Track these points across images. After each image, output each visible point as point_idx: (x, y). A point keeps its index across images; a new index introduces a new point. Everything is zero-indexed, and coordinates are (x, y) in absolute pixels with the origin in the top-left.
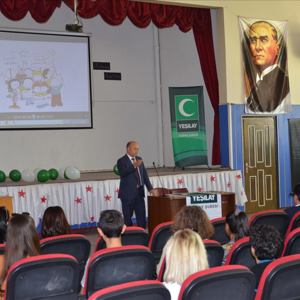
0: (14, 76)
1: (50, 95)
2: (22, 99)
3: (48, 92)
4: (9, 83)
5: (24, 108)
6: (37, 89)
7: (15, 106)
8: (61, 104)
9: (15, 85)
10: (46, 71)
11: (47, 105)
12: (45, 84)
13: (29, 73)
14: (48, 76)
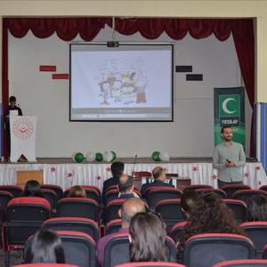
0: (106, 79)
1: (135, 94)
2: (111, 97)
3: (134, 91)
4: (101, 85)
5: (113, 104)
6: (125, 89)
7: (105, 102)
8: (145, 101)
9: (106, 86)
10: (133, 74)
11: (133, 102)
12: (132, 85)
13: (118, 76)
14: (135, 78)
